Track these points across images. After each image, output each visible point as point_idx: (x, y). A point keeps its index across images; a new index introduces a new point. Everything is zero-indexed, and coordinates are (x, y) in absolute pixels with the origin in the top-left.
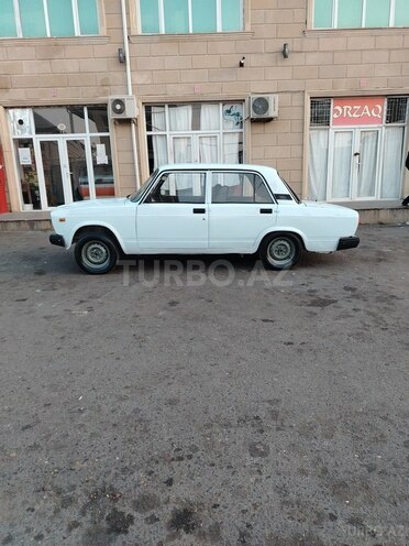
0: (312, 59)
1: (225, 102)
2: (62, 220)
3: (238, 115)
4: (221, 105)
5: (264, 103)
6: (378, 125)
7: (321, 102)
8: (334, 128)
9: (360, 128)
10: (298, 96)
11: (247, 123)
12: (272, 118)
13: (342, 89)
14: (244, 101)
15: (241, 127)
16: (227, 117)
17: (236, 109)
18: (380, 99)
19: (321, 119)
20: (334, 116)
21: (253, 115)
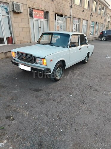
1: (1, 2)
2: (51, 61)
3: (6, 9)
5: (18, 6)
6: (43, 20)
7: (31, 9)
8: (34, 19)
9: (40, 20)
10: (25, 6)
11: (12, 13)
12: (21, 13)
13: (36, 6)
14: (8, 3)
15: (8, 13)
16: (2, 9)
17: (5, 6)
18: (43, 12)
19: (31, 15)
20: (34, 15)
21: (15, 10)
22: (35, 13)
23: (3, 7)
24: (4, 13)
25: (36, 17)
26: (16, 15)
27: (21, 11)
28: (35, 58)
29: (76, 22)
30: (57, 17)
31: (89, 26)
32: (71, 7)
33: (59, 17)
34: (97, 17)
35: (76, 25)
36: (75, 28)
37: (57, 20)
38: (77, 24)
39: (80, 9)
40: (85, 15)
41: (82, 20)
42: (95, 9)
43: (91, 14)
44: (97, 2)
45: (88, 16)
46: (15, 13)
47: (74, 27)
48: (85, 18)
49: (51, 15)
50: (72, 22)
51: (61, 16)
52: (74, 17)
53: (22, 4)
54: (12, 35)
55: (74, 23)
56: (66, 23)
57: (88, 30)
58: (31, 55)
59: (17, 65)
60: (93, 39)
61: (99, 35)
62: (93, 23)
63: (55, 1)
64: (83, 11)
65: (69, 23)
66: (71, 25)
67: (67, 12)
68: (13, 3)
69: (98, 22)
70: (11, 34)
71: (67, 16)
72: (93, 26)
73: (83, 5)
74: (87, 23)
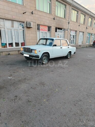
0: (37, 16)
1: (20, 22)
2: (40, 51)
3: (23, 25)
4: (19, 22)
5: (30, 24)
6: (47, 32)
7: (38, 25)
8: (40, 31)
9: (44, 32)
10: (35, 23)
11: (26, 28)
12: (31, 28)
13: (42, 23)
14: (24, 22)
15: (23, 28)
16: (20, 25)
17: (22, 24)
18: (47, 27)
19: (38, 29)
20: (40, 29)
21: (28, 26)
22: (41, 27)
23: (21, 24)
24: (21, 28)
25: (42, 30)
26: (28, 29)
27: (32, 26)
28: (32, 50)
29: (73, 33)
30: (57, 30)
31: (85, 36)
32: (69, 23)
33: (59, 30)
34: (92, 29)
35: (74, 36)
36: (73, 38)
37: (58, 32)
38: (74, 34)
39: (76, 24)
40: (81, 28)
41: (78, 32)
42: (90, 24)
43: (87, 28)
44: (92, 19)
45: (84, 29)
46: (27, 27)
47: (71, 37)
48: (81, 30)
49: (53, 29)
50: (70, 34)
51: (61, 29)
52: (71, 30)
53: (32, 22)
54: (24, 42)
55: (71, 34)
56: (64, 34)
57: (84, 39)
58: (30, 48)
59: (23, 54)
60: (87, 46)
61: (92, 43)
62: (89, 34)
63: (56, 19)
64: (79, 26)
65: (67, 34)
66: (69, 35)
67: (65, 26)
68: (27, 22)
69: (93, 33)
70: (24, 40)
71: (66, 29)
72: (89, 36)
73: (79, 21)
74: (83, 34)
